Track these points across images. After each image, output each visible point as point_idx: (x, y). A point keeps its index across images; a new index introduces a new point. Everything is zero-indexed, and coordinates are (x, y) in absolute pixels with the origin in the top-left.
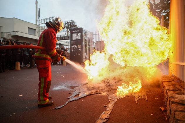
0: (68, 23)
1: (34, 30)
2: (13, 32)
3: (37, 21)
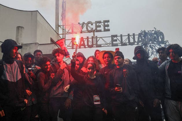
3: (59, 26)
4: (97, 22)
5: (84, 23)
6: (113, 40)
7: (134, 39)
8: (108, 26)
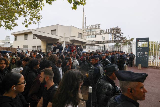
0: (113, 29)
1: (81, 35)
2: (71, 37)
3: (84, 27)
4: (96, 25)
5: (91, 26)
6: (101, 32)
7: (109, 31)
8: (100, 26)
